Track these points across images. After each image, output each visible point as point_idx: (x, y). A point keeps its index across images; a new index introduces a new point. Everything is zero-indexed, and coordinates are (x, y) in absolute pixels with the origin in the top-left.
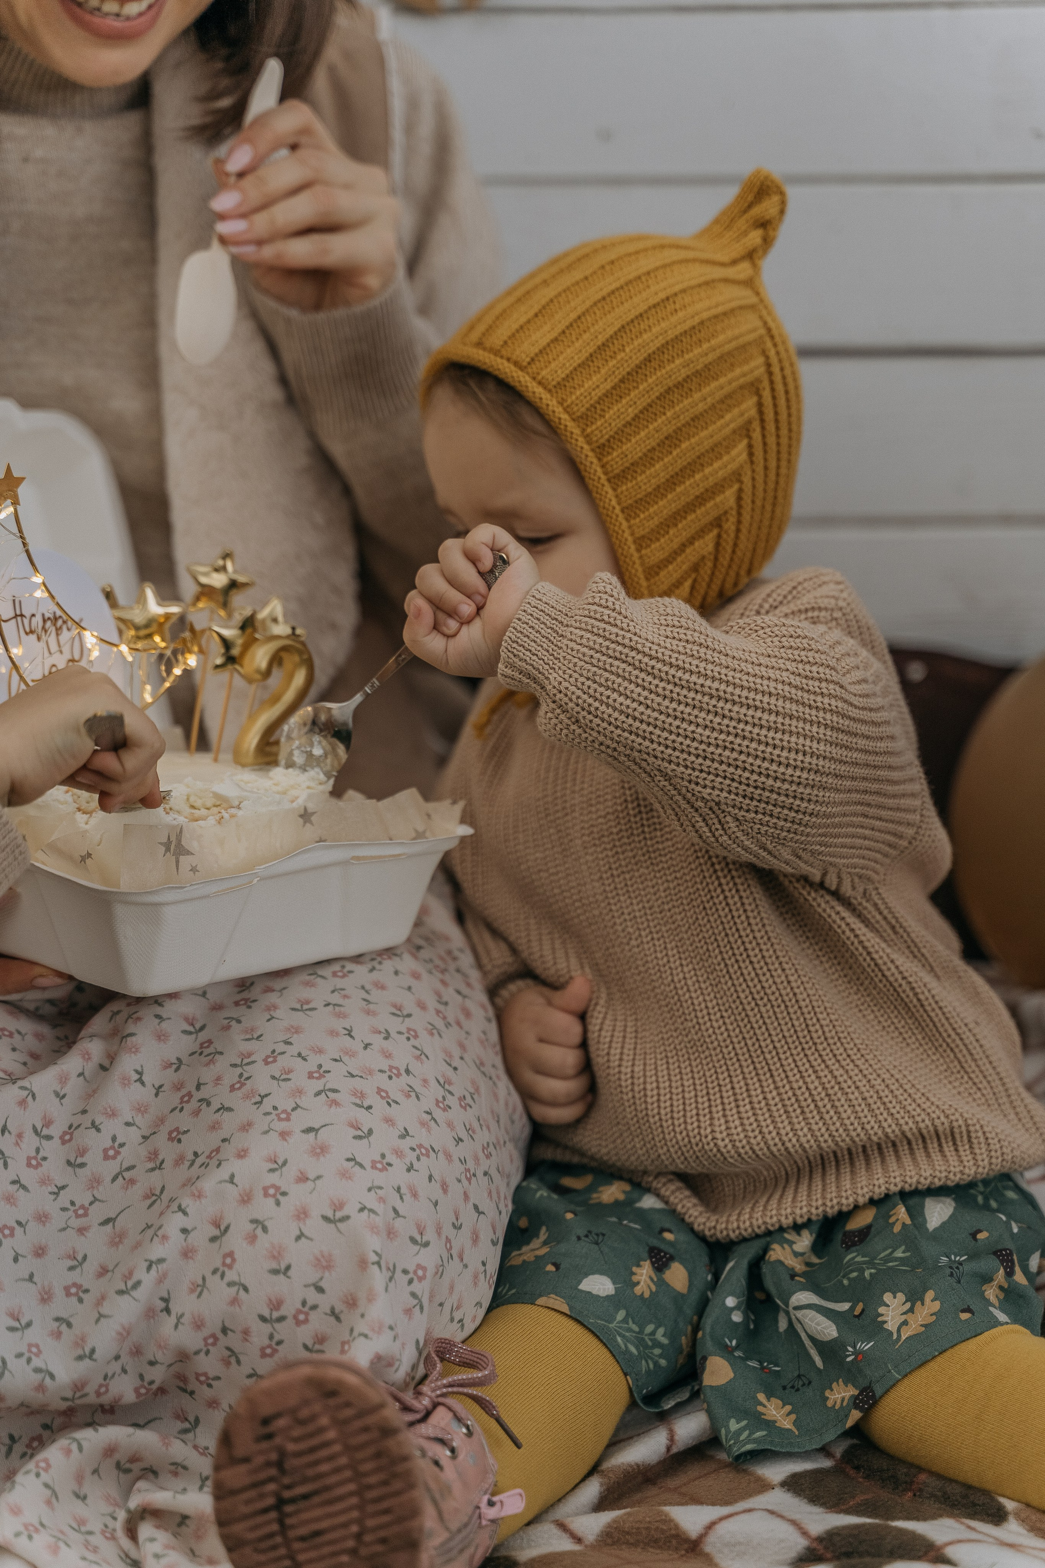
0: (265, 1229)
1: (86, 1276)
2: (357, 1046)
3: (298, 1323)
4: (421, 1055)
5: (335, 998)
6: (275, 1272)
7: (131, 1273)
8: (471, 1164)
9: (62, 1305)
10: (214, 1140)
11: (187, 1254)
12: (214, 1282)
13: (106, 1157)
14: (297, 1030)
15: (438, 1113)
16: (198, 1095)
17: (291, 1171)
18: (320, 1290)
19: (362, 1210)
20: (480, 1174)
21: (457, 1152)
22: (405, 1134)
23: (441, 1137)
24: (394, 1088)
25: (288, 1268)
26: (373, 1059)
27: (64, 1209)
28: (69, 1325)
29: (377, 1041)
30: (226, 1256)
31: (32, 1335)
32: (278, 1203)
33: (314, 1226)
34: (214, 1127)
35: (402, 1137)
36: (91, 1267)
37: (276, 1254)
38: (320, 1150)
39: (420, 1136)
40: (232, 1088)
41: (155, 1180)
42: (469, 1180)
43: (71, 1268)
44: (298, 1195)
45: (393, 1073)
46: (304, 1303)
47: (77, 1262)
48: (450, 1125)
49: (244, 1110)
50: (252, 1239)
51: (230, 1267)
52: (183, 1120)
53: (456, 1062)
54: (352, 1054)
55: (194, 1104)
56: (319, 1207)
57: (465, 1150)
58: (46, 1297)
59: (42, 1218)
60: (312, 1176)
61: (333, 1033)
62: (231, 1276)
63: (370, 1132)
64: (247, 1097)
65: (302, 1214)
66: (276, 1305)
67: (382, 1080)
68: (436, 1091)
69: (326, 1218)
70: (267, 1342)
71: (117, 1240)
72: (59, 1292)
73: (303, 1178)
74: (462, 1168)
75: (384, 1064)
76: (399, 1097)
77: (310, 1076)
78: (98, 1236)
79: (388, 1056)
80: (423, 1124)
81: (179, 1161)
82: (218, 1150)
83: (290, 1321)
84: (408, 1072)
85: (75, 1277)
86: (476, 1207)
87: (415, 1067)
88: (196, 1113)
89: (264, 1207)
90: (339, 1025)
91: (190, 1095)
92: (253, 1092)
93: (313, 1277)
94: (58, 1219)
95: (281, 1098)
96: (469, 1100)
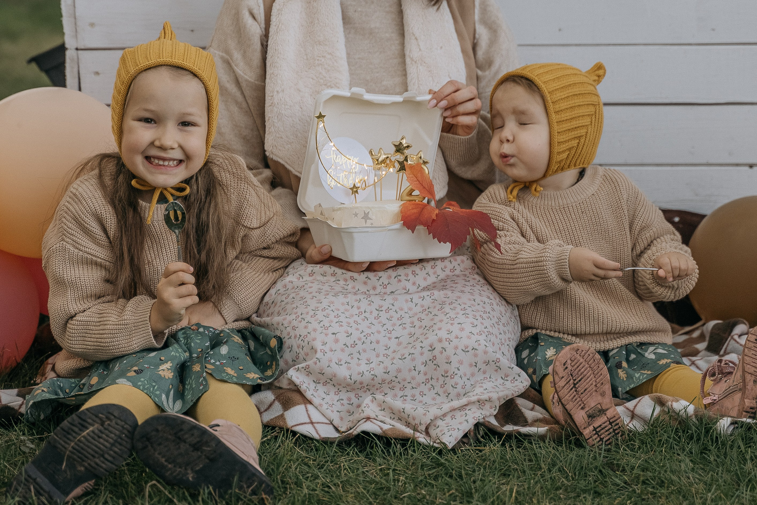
0: (445, 350)
1: (389, 352)
2: (476, 304)
3: (451, 378)
4: (493, 310)
5: (471, 291)
6: (447, 363)
7: (404, 355)
8: (503, 341)
9: (381, 358)
10: (432, 323)
11: (422, 354)
12: (429, 363)
13: (398, 319)
14: (460, 298)
15: (496, 325)
16: (428, 310)
17: (453, 335)
18: (459, 370)
19: (473, 349)
20: (506, 344)
21: (499, 336)
22: (486, 328)
23: (495, 331)
24: (485, 316)
25: (451, 362)
26: (480, 308)
27: (385, 330)
28: (383, 363)
29: (482, 303)
30: (433, 357)
31: (372, 365)
32: (449, 344)
33: (459, 351)
34: (432, 320)
35: (485, 328)
36: (391, 350)
37: (448, 358)
38: (462, 330)
39: (490, 329)
40: (438, 310)
41: (413, 330)
42: (502, 345)
43: (386, 350)
44: (455, 342)
45: (485, 312)
46: (454, 373)
47: (388, 348)
48: (499, 329)
49: (441, 316)
50: (441, 353)
51: (435, 360)
52: (423, 316)
53: (503, 315)
54: (474, 306)
55: (426, 312)
56: (461, 347)
57: (503, 336)
58: (378, 356)
59: (379, 332)
60: (459, 337)
61: (470, 300)
62: (435, 362)
63: (477, 325)
64: (442, 313)
65: (456, 348)
66: (446, 372)
67: (482, 314)
68: (496, 320)
69: (462, 350)
70: (443, 383)
71: (399, 344)
72: (381, 355)
73: (457, 337)
74: (500, 341)
75: (483, 310)
76: (486, 318)
77: (461, 310)
78: (394, 341)
79: (484, 308)
80: (491, 326)
81: (421, 327)
82: (432, 326)
83: (449, 377)
84: (489, 313)
85: (386, 352)
86: (503, 353)
87: (491, 312)
88: (427, 315)
89: (445, 344)
90: (472, 297)
91: (426, 309)
92: (444, 312)
93: (457, 366)
94: (383, 333)
95: (452, 314)
96: (506, 325)
